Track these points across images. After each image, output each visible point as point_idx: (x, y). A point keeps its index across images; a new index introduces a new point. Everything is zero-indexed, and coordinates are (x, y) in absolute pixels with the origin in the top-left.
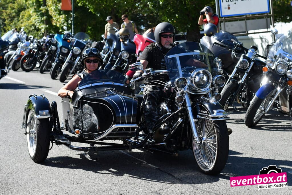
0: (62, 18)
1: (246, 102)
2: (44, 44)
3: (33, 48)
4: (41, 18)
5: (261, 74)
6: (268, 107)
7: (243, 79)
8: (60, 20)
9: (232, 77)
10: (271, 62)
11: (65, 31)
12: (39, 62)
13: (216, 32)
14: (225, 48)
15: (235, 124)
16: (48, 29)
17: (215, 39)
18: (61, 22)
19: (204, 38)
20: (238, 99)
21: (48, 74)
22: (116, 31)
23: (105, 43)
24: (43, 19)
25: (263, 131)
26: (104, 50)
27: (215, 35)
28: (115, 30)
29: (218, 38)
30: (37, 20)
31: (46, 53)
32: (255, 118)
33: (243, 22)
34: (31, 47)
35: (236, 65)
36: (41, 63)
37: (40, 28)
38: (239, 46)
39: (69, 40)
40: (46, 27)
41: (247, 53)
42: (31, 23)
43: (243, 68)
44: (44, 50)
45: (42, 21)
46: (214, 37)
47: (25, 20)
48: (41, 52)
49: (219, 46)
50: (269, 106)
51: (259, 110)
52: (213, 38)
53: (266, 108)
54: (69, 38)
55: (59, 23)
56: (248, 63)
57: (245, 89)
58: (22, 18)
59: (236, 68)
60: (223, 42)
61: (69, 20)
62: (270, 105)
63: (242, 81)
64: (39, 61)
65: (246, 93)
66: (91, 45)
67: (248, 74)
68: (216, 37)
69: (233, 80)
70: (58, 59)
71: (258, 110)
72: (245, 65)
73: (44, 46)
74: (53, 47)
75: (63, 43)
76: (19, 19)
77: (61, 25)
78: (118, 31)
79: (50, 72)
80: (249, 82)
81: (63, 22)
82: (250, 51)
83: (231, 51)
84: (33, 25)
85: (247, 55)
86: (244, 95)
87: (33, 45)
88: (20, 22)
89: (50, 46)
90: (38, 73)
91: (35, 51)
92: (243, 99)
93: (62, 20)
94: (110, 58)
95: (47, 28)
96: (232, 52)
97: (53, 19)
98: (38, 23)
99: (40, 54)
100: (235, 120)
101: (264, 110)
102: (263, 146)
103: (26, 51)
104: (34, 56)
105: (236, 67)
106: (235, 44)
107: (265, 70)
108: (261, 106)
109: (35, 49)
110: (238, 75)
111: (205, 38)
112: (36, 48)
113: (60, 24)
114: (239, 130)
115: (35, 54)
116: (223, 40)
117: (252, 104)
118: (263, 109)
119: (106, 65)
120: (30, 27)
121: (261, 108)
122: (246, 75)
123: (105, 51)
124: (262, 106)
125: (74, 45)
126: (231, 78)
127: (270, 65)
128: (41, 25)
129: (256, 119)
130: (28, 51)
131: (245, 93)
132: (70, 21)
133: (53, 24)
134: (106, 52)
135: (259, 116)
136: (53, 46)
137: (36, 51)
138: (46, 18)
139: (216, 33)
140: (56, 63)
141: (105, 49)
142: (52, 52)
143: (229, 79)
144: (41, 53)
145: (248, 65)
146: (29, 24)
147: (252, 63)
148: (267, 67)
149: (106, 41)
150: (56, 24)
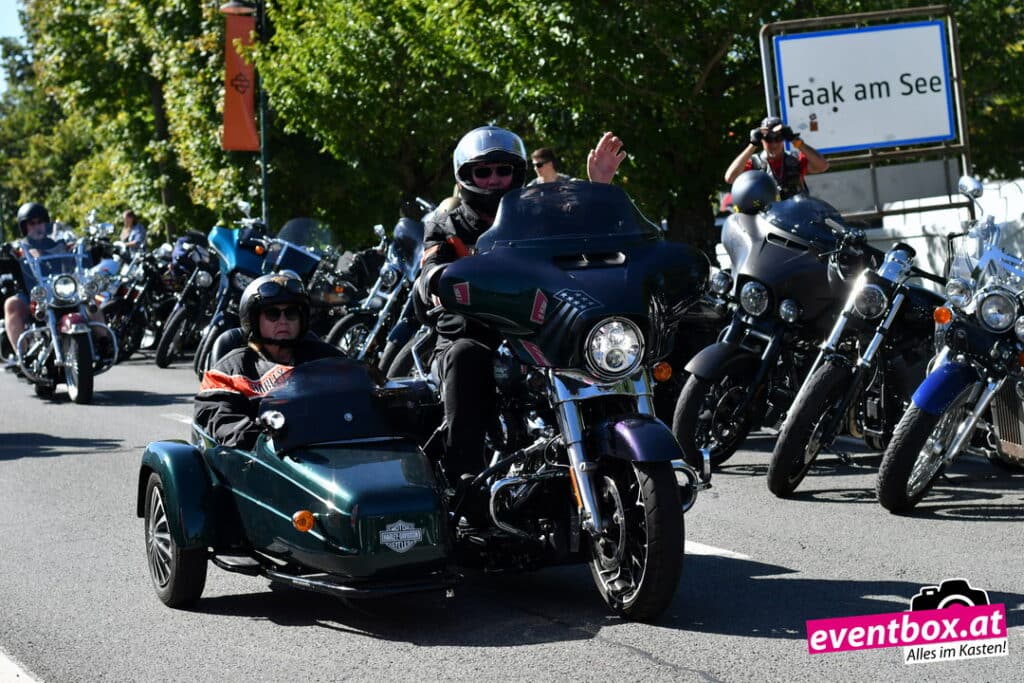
0: (225, 179)
1: (881, 432)
2: (169, 266)
3: (130, 282)
4: (148, 182)
5: (930, 337)
6: (955, 444)
7: (869, 354)
8: (219, 187)
9: (833, 348)
10: (961, 292)
11: (246, 217)
12: (150, 329)
13: (774, 199)
14: (805, 252)
15: (845, 504)
16: (173, 220)
17: (771, 222)
18: (221, 191)
19: (730, 219)
20: (852, 422)
21: (184, 368)
22: (426, 212)
23: (387, 252)
24: (156, 184)
25: (941, 521)
26: (383, 277)
27: (770, 207)
28: (422, 208)
29: (779, 220)
30: (136, 188)
31: (178, 296)
32: (911, 481)
33: (865, 173)
34: (123, 277)
35: (843, 308)
36: (158, 332)
37: (146, 215)
38: (852, 241)
39: (261, 245)
40: (168, 212)
41: (879, 267)
42: (113, 199)
43: (869, 314)
44: (170, 287)
45: (153, 191)
46: (766, 215)
47: (90, 192)
48: (159, 295)
49: (784, 246)
50: (958, 440)
51: (923, 455)
52: (765, 218)
53: (949, 446)
54: (259, 240)
55: (216, 195)
56: (886, 299)
57: (877, 386)
58: (79, 186)
59: (845, 315)
60: (798, 234)
61: (251, 184)
62: (960, 435)
63: (865, 360)
64: (152, 324)
65: (879, 402)
66: (335, 262)
67: (884, 335)
68: (772, 217)
69: (836, 357)
70: (222, 313)
71: (922, 453)
72: (873, 306)
73: (170, 273)
74: (202, 275)
75: (238, 259)
76: (68, 189)
77: (222, 202)
78: (433, 209)
79: (192, 364)
80: (889, 362)
81: (228, 193)
82: (889, 258)
83: (825, 260)
84: (121, 208)
85: (881, 272)
86: (871, 407)
87: (131, 269)
88: (71, 199)
89: (192, 272)
90: (150, 366)
91: (138, 291)
92: (870, 423)
93: (226, 184)
94: (405, 306)
95: (172, 215)
96: (830, 263)
97: (195, 184)
98: (139, 198)
99: (156, 301)
100: (843, 493)
101: (943, 452)
102: (939, 564)
103: (105, 293)
104: (135, 308)
105: (842, 312)
106: (840, 236)
107: (943, 318)
108: (930, 440)
109: (138, 283)
110: (850, 343)
111: (736, 219)
112: (141, 280)
113: (219, 199)
114: (860, 521)
115: (139, 301)
116: (796, 226)
117: (900, 432)
118: (938, 449)
119: (390, 330)
120: (107, 216)
121: (933, 445)
122: (877, 338)
123: (388, 282)
124: (933, 438)
125: (278, 262)
126: (828, 351)
127: (957, 301)
128: (149, 208)
129: (916, 483)
130: (113, 290)
131: (877, 399)
132: (255, 187)
133: (194, 199)
134: (389, 285)
135: (925, 473)
136: (200, 273)
137: (141, 289)
138: (168, 181)
139: (773, 204)
140: (214, 328)
141: (387, 272)
142: (198, 292)
143: (821, 353)
144: (157, 298)
145: (885, 306)
146: (104, 205)
147: (898, 299)
148: (950, 308)
149: (390, 247)
150: (205, 199)
